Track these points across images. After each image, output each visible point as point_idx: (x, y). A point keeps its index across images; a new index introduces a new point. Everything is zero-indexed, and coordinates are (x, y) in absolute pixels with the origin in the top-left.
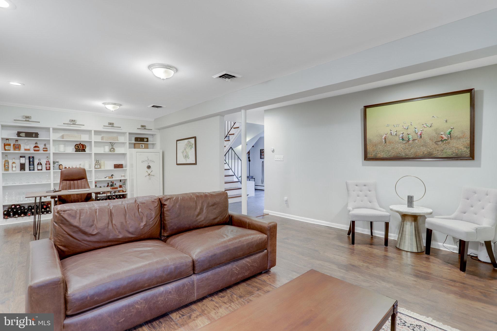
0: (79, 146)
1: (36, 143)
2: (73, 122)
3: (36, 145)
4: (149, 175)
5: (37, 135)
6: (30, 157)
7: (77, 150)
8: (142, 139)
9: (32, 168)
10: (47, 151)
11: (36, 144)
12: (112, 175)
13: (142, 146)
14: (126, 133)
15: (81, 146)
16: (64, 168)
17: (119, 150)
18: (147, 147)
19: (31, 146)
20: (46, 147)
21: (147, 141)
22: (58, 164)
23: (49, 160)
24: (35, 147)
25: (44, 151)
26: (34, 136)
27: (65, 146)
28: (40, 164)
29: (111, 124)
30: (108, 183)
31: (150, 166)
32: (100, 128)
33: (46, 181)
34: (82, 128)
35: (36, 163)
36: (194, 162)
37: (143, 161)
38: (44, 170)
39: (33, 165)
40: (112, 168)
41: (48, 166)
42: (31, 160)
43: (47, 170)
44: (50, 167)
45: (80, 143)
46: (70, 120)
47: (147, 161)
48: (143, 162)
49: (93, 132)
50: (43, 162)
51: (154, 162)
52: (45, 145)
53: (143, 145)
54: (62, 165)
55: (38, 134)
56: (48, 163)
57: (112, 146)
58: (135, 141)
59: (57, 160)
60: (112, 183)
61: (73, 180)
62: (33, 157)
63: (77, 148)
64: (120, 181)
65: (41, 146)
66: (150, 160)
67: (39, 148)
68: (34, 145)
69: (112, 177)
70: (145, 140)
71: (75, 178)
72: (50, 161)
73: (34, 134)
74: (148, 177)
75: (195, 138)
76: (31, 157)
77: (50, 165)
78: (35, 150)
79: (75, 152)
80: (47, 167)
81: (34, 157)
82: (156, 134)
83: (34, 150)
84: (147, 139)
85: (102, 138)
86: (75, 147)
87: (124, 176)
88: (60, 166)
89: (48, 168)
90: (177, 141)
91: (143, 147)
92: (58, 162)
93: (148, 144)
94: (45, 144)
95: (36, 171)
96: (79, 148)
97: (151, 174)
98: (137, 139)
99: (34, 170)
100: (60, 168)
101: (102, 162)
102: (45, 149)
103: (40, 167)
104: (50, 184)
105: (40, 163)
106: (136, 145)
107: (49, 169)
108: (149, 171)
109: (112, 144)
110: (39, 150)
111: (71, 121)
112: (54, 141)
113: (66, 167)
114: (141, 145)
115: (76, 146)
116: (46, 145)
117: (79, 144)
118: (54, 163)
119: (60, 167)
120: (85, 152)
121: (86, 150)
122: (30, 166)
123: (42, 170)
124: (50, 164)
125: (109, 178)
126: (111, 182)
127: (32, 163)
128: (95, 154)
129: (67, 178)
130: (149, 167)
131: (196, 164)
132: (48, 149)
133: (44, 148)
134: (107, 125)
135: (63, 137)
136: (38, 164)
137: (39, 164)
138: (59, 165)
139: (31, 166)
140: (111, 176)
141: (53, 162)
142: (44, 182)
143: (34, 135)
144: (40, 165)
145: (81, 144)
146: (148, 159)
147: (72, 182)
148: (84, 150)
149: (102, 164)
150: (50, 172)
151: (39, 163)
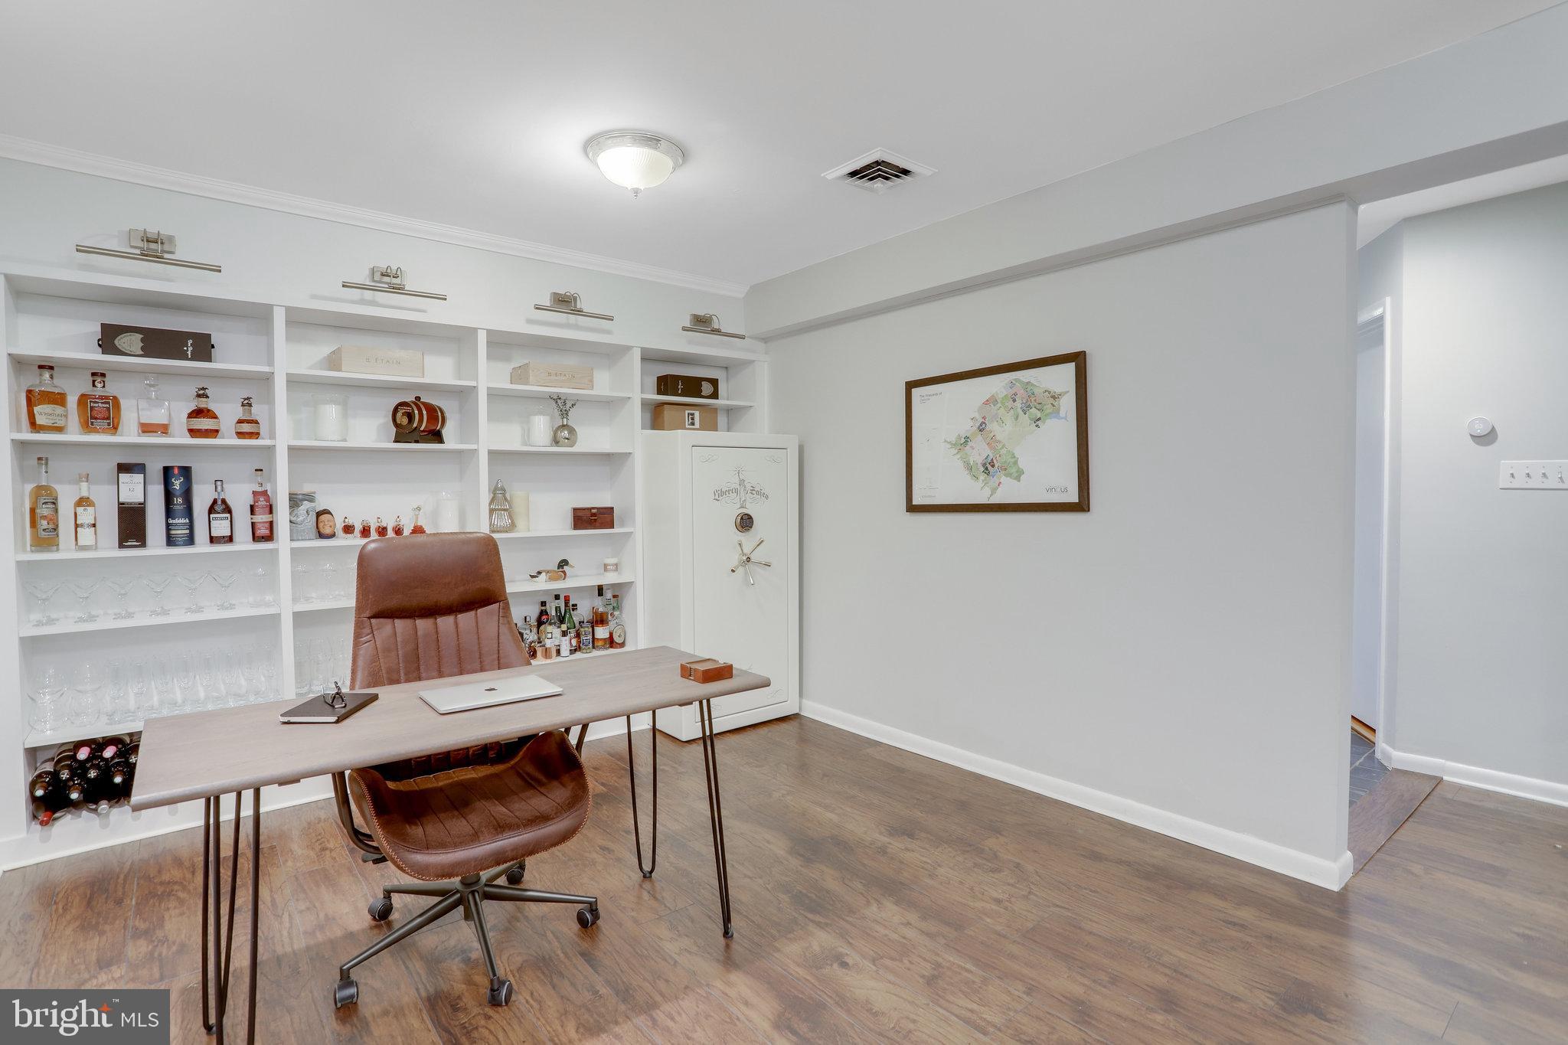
0: (416, 412)
1: (202, 394)
2: (388, 280)
3: (203, 403)
4: (749, 560)
5: (203, 347)
6: (172, 467)
7: (403, 434)
8: (692, 386)
9: (181, 532)
10: (255, 435)
11: (199, 396)
12: (564, 563)
13: (693, 419)
14: (626, 349)
15: (425, 412)
16: (339, 526)
17: (593, 437)
18: (710, 425)
19: (175, 410)
20: (253, 418)
21: (715, 395)
22: (314, 508)
23: (268, 487)
24: (198, 413)
25: (241, 435)
26: (189, 353)
27: (345, 415)
28: (220, 507)
29: (564, 302)
30: (543, 604)
31: (750, 518)
32: (516, 321)
33: (251, 599)
34: (434, 314)
35: (200, 506)
36: (1073, 497)
37: (722, 493)
38: (243, 542)
39: (189, 512)
40: (562, 526)
41: (261, 518)
42: (177, 484)
43: (256, 538)
44: (271, 523)
45: (418, 398)
46: (373, 271)
47: (737, 491)
48: (720, 494)
49: (482, 338)
50: (239, 496)
51: (767, 497)
52: (247, 403)
53: (697, 414)
54: (329, 512)
55: (213, 347)
56: (262, 502)
57: (565, 414)
58: (659, 392)
59: (307, 488)
60: (561, 603)
61: (432, 611)
62: (186, 471)
63: (405, 421)
64: (600, 590)
65: (228, 412)
66: (749, 487)
67: (216, 417)
68: (192, 406)
69: (564, 572)
70: (707, 389)
71: (445, 597)
72: (275, 492)
73: (190, 342)
74: (740, 571)
75: (1078, 359)
76: (176, 471)
77: (271, 512)
78: (193, 432)
79: (396, 441)
80: (258, 526)
81: (191, 467)
82: (754, 361)
83: (191, 431)
84: (714, 382)
85: (520, 375)
86: (394, 420)
87: (616, 565)
88: (323, 517)
89: (263, 531)
90: (910, 386)
91: (697, 425)
92: (310, 498)
93: (714, 410)
94: (248, 399)
95: (202, 546)
96: (415, 425)
97: (753, 557)
98: (666, 384)
99: (190, 540)
100: (322, 530)
101: (517, 493)
102: (249, 428)
103: (221, 528)
104: (276, 618)
105: (224, 501)
106: (668, 414)
107: (269, 538)
108: (748, 540)
109: (562, 405)
110: (217, 431)
111: (377, 277)
112: (295, 382)
113: (350, 522)
114: (687, 412)
115: (399, 415)
116: (250, 405)
117: (413, 402)
118: (294, 501)
119: (321, 525)
120: (440, 440)
121: (444, 432)
122: (171, 521)
123: (230, 539)
124: (271, 510)
125: (551, 579)
126: (557, 597)
127: (180, 500)
128: (491, 453)
129: (393, 602)
130: (746, 522)
131: (1082, 506)
132: (263, 429)
133: (240, 422)
134: (547, 303)
135: (333, 361)
136: (211, 510)
137: (218, 508)
138: (319, 514)
139: (176, 521)
140: (556, 569)
141: (290, 499)
142: (243, 610)
143: (190, 349)
144: (223, 512)
145: (425, 404)
146: (742, 482)
147: (422, 624)
148: (437, 436)
149: (519, 507)
150: (277, 550)
151: (215, 502)
